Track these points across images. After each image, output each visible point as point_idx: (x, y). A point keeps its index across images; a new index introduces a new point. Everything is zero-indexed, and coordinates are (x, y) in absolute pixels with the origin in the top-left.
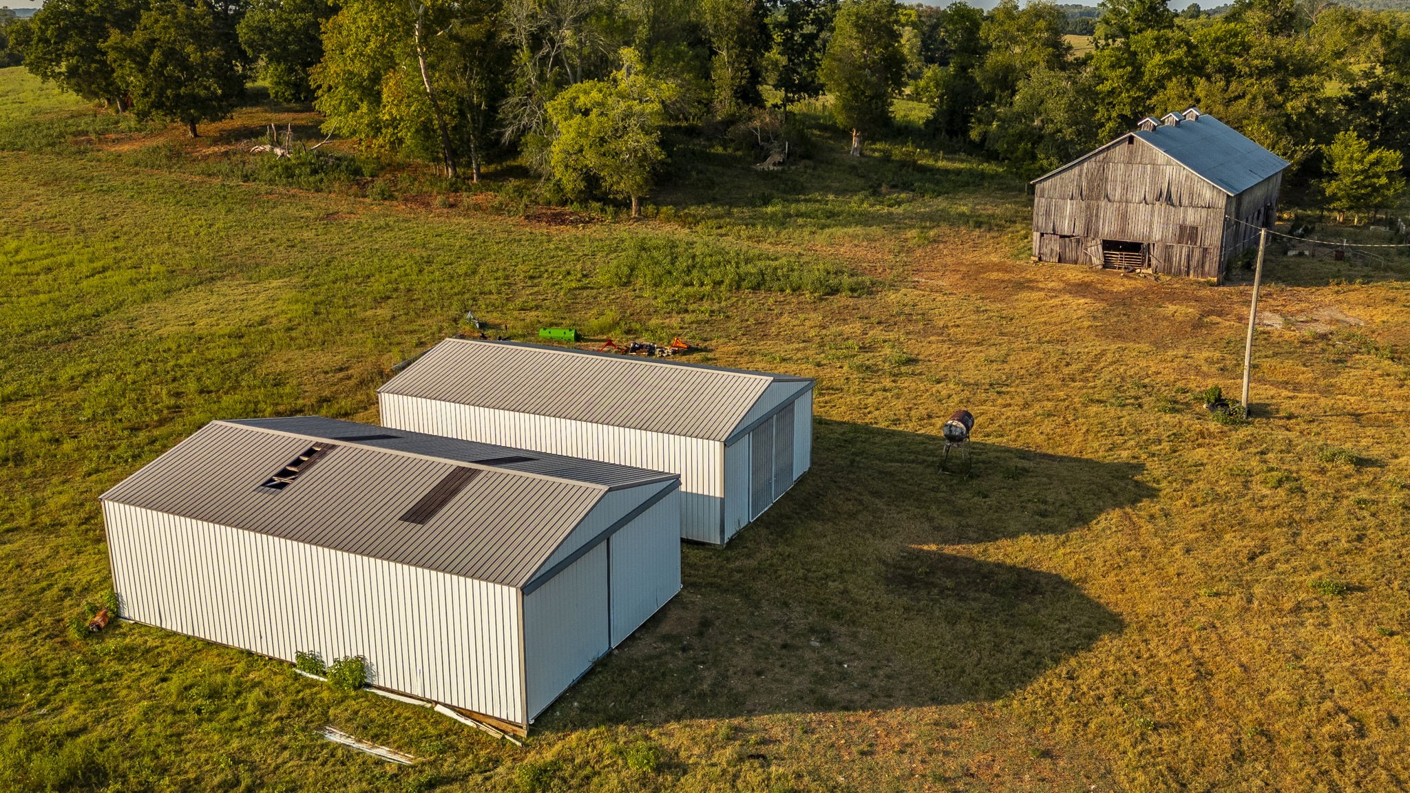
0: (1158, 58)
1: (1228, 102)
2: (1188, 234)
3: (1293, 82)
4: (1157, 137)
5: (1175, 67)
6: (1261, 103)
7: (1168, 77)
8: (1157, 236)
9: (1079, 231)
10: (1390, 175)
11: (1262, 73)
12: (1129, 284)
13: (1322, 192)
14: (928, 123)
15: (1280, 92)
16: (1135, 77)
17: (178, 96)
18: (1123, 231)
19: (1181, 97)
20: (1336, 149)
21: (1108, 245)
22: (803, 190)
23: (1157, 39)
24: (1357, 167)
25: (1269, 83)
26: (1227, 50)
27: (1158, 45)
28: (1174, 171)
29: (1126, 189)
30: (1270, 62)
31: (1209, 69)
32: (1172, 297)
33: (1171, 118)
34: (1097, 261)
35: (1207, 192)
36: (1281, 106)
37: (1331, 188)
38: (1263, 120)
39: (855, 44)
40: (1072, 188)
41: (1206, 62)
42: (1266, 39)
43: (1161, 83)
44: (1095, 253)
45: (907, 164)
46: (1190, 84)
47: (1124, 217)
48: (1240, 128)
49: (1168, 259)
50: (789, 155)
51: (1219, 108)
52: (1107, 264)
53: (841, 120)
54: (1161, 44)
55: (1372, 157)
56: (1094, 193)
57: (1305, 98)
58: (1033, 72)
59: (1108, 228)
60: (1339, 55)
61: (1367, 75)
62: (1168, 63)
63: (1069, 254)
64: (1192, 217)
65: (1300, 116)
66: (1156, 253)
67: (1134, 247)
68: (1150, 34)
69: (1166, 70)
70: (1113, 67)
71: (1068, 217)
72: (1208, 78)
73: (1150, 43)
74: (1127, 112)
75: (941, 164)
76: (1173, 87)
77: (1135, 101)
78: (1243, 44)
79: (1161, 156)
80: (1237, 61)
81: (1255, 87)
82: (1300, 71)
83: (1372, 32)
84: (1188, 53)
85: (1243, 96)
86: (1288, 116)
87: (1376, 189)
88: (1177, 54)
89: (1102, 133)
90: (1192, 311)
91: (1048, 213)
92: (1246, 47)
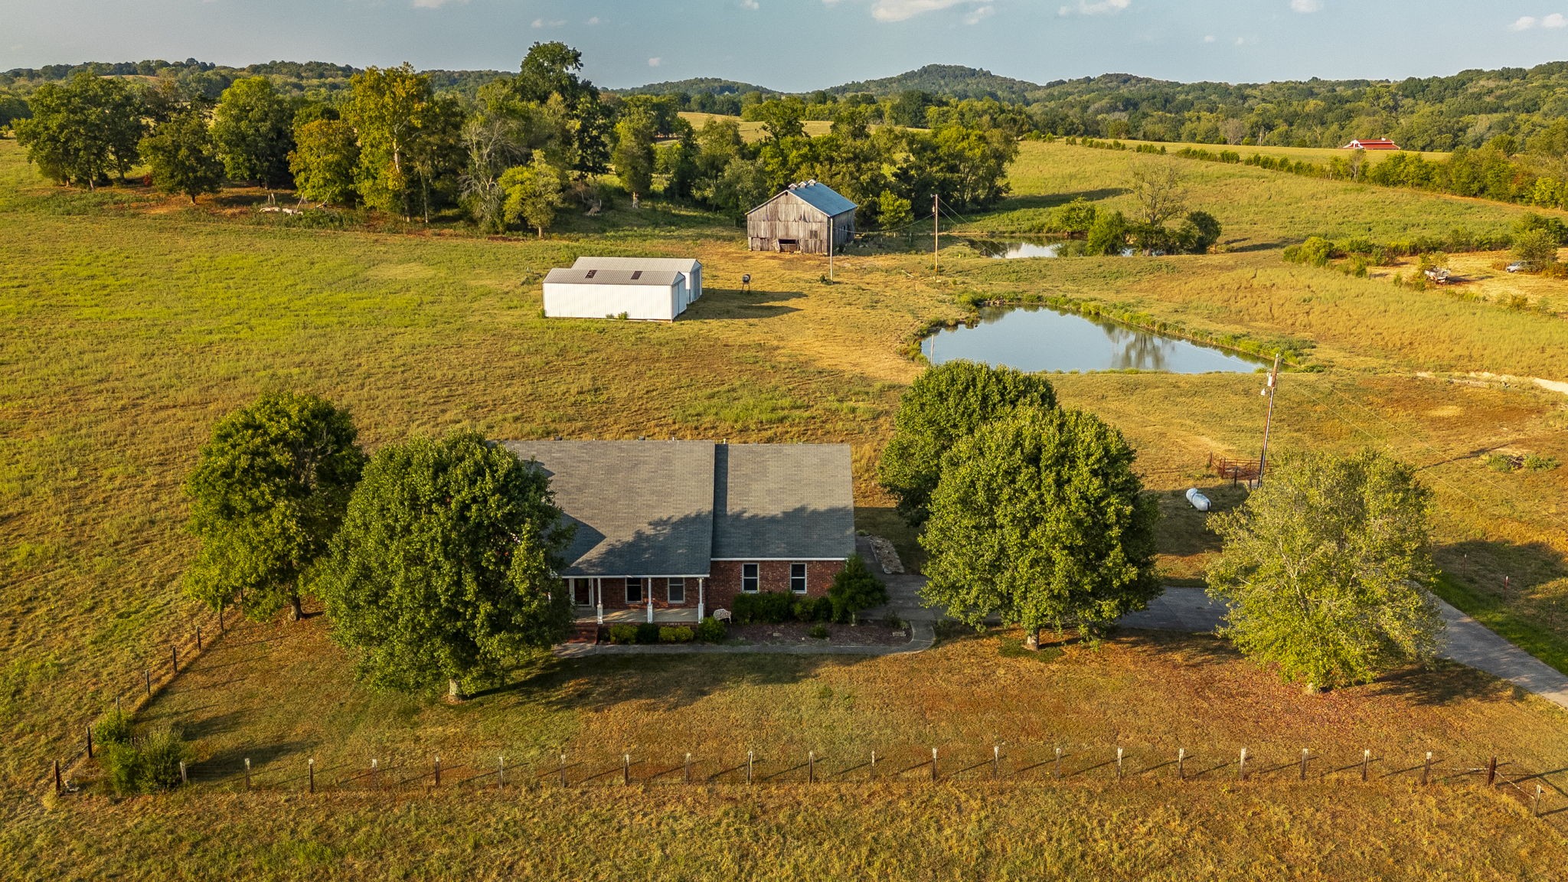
0: (795, 153)
1: (831, 177)
2: (814, 234)
3: (863, 165)
4: (797, 191)
5: (804, 157)
6: (848, 177)
7: (801, 163)
8: (801, 235)
9: (768, 236)
10: (907, 212)
11: (848, 160)
12: (791, 256)
13: (877, 221)
14: (666, 190)
15: (858, 171)
16: (784, 163)
17: (196, 177)
18: (787, 235)
19: (808, 174)
20: (882, 199)
21: (781, 241)
22: (618, 226)
23: (793, 142)
24: (891, 208)
25: (852, 166)
26: (830, 148)
27: (794, 146)
28: (806, 207)
29: (786, 216)
30: (851, 155)
31: (821, 159)
32: (809, 259)
33: (803, 184)
34: (778, 249)
35: (821, 216)
36: (858, 179)
37: (881, 219)
38: (849, 185)
39: (634, 144)
40: (763, 216)
41: (819, 155)
42: (849, 141)
43: (798, 166)
44: (776, 245)
45: (666, 213)
46: (812, 167)
47: (787, 228)
48: (838, 191)
49: (807, 246)
50: (602, 207)
51: (827, 179)
52: (782, 250)
53: (627, 187)
54: (795, 145)
55: (898, 203)
56: (773, 217)
57: (869, 173)
58: (732, 161)
59: (781, 234)
60: (888, 150)
61: (906, 160)
62: (800, 155)
63: (765, 247)
64: (815, 227)
65: (868, 183)
66: (801, 243)
67: (792, 242)
68: (789, 138)
69: (799, 160)
70: (772, 157)
71: (763, 230)
72: (821, 163)
73: (790, 145)
74: (782, 182)
75: (683, 213)
76: (804, 169)
77: (786, 176)
78: (837, 145)
79: (800, 200)
80: (835, 154)
81: (843, 168)
82: (866, 160)
83: (903, 137)
84: (810, 150)
85: (838, 173)
86: (862, 184)
87: (901, 219)
88: (805, 150)
89: (771, 193)
90: (818, 262)
91: (754, 228)
92: (838, 147)
